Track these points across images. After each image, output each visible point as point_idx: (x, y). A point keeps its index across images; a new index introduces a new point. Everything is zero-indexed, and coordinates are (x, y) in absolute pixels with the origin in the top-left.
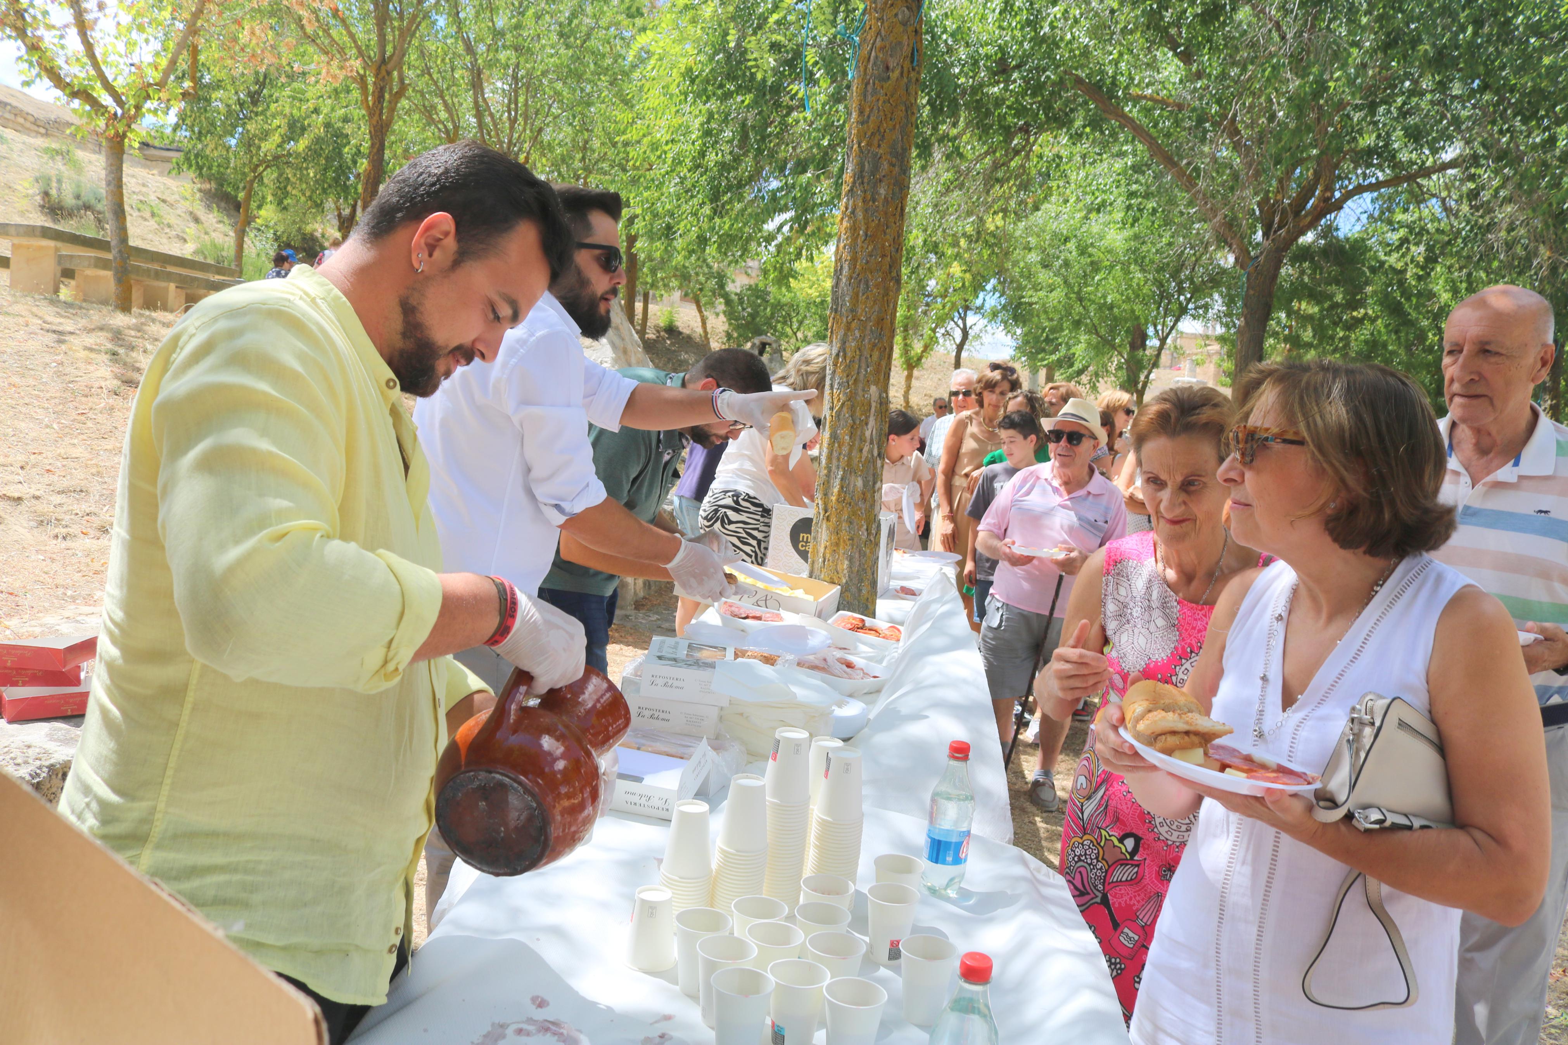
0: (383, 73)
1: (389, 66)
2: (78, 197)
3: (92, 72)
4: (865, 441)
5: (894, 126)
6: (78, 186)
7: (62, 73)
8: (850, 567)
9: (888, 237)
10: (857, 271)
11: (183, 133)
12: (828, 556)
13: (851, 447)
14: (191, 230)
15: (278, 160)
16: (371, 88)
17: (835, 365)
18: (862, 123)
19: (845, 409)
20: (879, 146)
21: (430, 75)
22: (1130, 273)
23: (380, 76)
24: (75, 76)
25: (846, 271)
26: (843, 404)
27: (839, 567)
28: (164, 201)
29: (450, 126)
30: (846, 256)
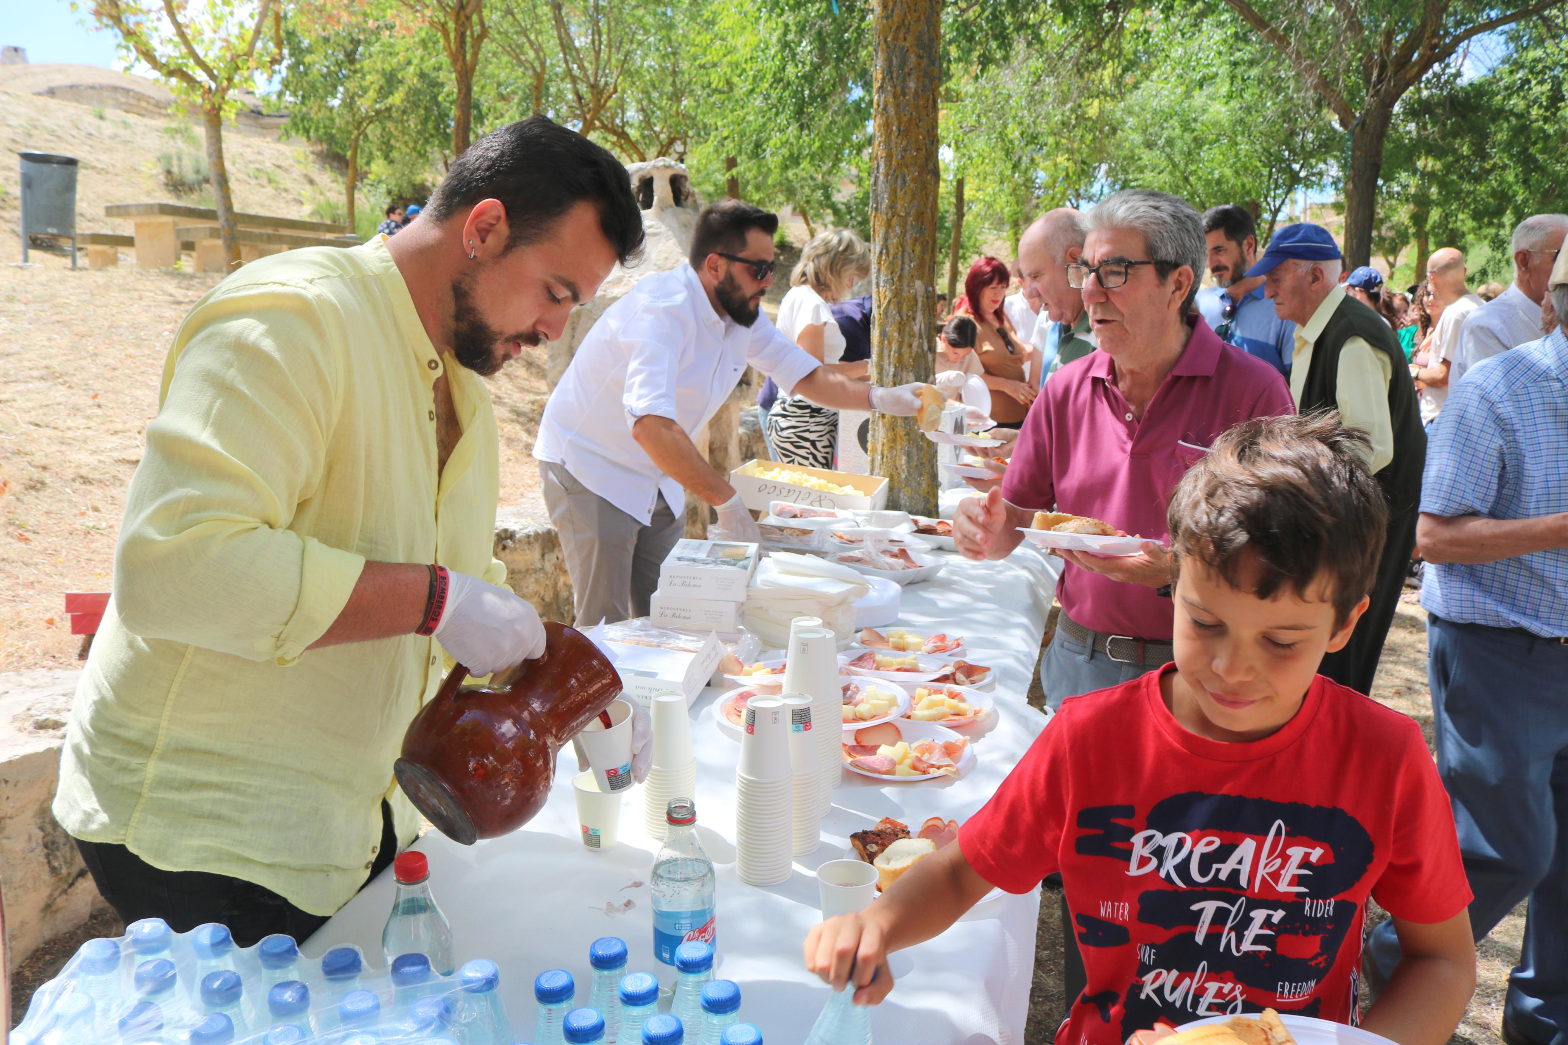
0: (463, 18)
1: (468, 11)
2: (198, 172)
3: (184, 50)
4: (914, 336)
5: (919, 18)
6: (197, 162)
7: (157, 54)
8: (908, 462)
9: (921, 130)
10: (893, 168)
11: (288, 98)
12: (886, 453)
13: (901, 344)
14: (307, 191)
15: (382, 115)
16: (452, 36)
17: (879, 263)
18: (887, 18)
19: (892, 306)
20: (905, 39)
21: (513, 15)
22: (1236, 144)
23: (460, 22)
24: (170, 56)
25: (882, 170)
26: (889, 302)
27: (898, 464)
28: (279, 167)
29: (537, 64)
30: (882, 153)
